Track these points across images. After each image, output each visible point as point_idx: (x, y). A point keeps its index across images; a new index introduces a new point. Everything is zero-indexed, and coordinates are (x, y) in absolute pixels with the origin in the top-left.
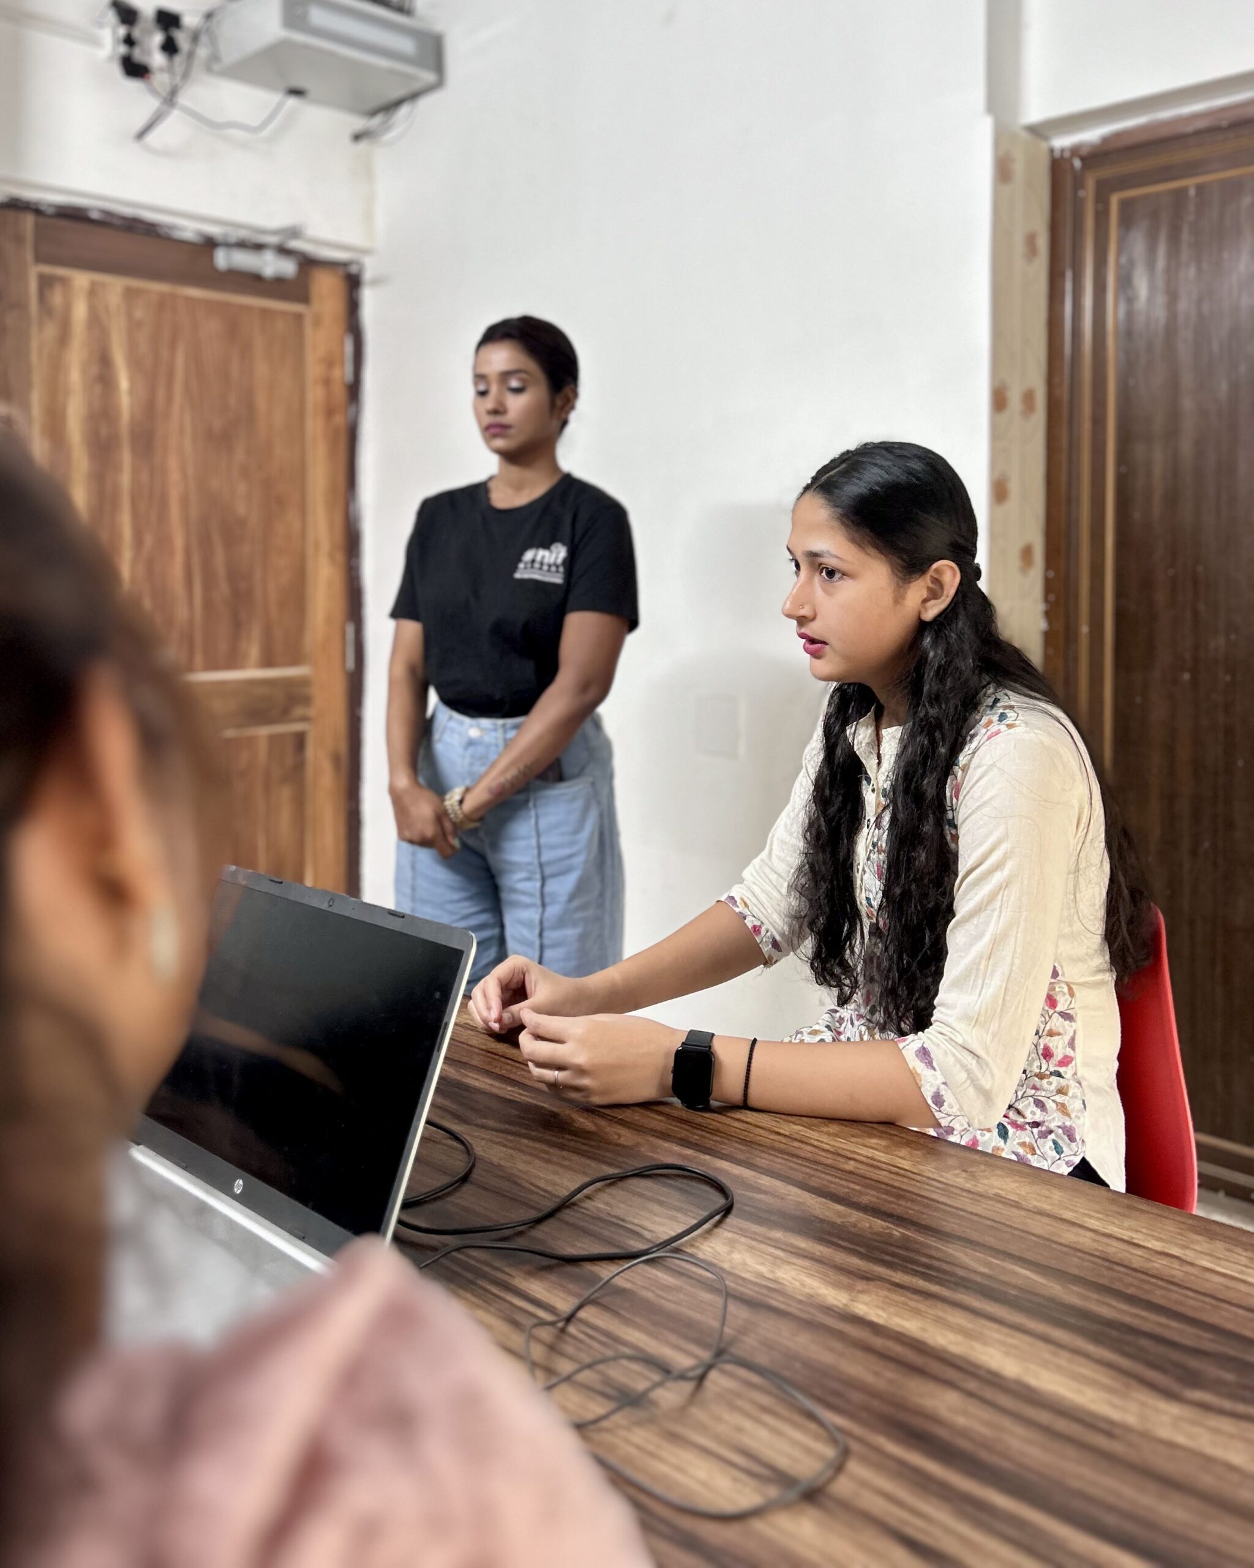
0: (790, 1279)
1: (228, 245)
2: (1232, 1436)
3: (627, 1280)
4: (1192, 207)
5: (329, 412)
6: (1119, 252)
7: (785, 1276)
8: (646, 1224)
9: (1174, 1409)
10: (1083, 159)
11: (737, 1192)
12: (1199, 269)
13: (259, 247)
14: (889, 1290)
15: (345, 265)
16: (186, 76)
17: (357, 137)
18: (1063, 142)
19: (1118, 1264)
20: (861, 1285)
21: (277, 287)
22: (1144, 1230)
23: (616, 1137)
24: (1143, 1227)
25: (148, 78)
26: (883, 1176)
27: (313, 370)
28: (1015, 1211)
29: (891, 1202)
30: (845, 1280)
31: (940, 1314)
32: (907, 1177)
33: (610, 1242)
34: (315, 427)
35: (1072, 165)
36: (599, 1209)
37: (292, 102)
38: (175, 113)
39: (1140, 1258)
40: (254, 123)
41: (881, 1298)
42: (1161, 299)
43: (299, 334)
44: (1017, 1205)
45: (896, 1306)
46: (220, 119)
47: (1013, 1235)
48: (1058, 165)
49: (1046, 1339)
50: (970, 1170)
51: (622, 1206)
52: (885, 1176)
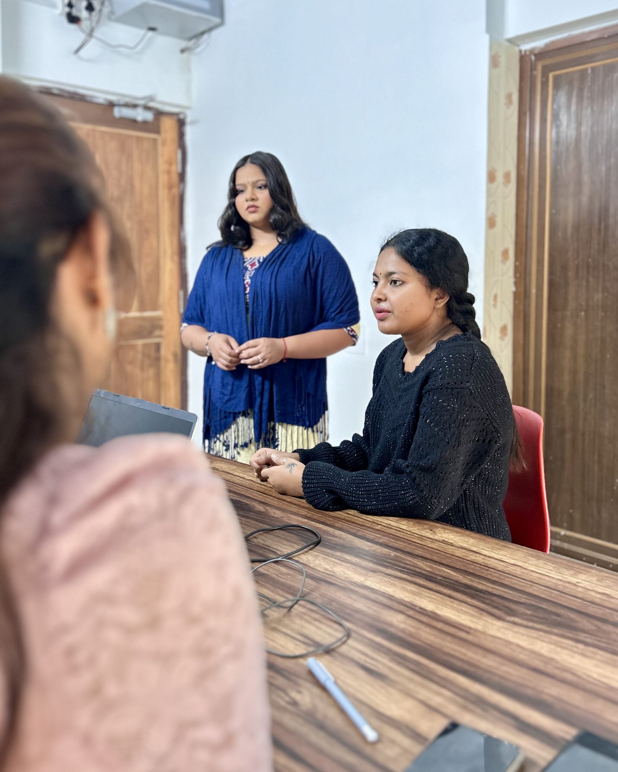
0: (339, 571)
1: (120, 105)
2: (523, 635)
3: (265, 569)
4: (589, 79)
5: (170, 187)
6: (553, 101)
7: (337, 570)
8: (279, 548)
9: (500, 623)
10: (535, 55)
11: (324, 536)
12: (592, 110)
13: (135, 106)
14: (384, 576)
15: (177, 114)
16: (98, 22)
17: (183, 51)
18: (526, 47)
19: (491, 568)
20: (370, 574)
21: (144, 126)
22: (508, 556)
23: (273, 514)
24: (508, 554)
25: (80, 23)
26: (392, 532)
27: (162, 166)
28: (450, 547)
29: (394, 542)
30: (364, 572)
31: (405, 586)
32: (403, 532)
33: (260, 555)
34: (163, 193)
35: (531, 59)
36: (259, 542)
37: (150, 34)
38: (93, 41)
39: (502, 566)
40: (132, 45)
41: (379, 580)
42: (573, 125)
43: (155, 148)
44: (452, 545)
45: (385, 582)
46: (114, 44)
47: (446, 556)
48: (523, 58)
49: (450, 596)
50: (433, 530)
51: (270, 541)
52: (394, 532)
